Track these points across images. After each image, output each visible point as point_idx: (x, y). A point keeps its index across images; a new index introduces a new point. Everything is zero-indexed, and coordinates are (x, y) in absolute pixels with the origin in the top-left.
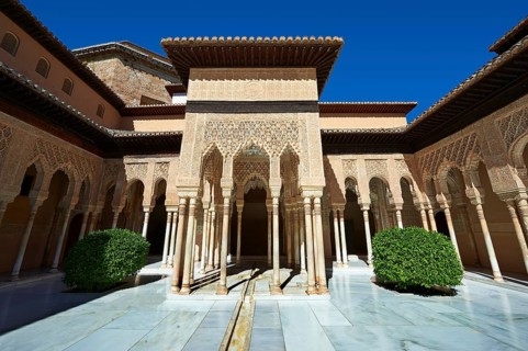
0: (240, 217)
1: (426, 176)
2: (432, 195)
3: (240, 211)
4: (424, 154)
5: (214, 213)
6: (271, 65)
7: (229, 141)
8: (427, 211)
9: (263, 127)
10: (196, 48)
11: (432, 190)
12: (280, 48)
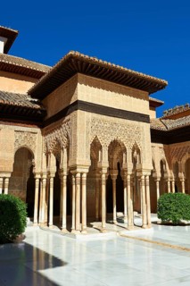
1: (174, 161)
2: (176, 173)
4: (175, 146)
7: (106, 136)
8: (171, 182)
11: (176, 170)
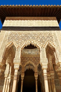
0: (22, 82)
3: (22, 79)
5: (10, 80)
6: (38, 16)
7: (20, 41)
9: (36, 36)
10: (9, 9)
12: (42, 9)
